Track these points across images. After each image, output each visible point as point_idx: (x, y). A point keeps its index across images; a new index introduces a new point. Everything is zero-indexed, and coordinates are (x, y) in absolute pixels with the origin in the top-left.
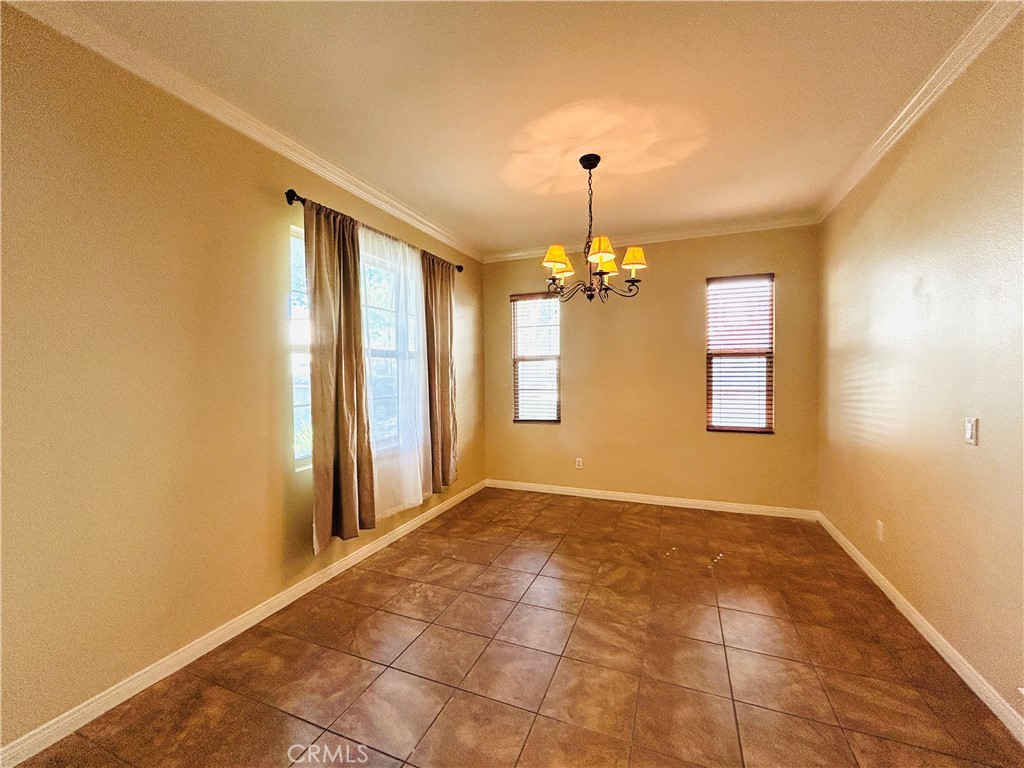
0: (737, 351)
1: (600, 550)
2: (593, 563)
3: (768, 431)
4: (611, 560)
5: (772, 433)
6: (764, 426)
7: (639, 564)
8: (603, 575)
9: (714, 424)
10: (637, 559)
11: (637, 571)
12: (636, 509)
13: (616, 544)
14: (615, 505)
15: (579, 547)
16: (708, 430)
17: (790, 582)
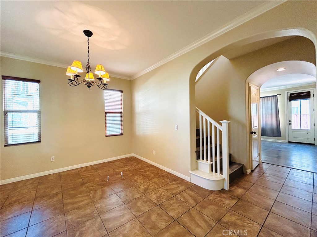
0: (113, 112)
1: (83, 189)
2: (86, 195)
3: (121, 134)
4: (92, 190)
5: (123, 135)
6: (120, 133)
7: (102, 186)
8: (94, 197)
9: (107, 134)
10: (100, 185)
11: (104, 189)
12: (84, 169)
13: (88, 184)
14: (74, 171)
15: (73, 192)
16: (106, 136)
17: (142, 172)
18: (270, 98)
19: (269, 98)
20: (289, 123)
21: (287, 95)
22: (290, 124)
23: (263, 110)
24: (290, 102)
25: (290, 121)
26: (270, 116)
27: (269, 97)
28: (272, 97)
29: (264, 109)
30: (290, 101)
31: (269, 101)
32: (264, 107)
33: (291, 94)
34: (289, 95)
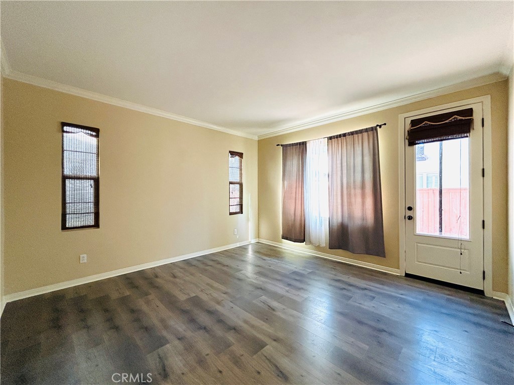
18: (360, 135)
19: (356, 136)
20: (409, 213)
21: (402, 126)
22: (410, 218)
23: (342, 174)
24: (411, 148)
25: (410, 209)
26: (359, 191)
27: (357, 132)
28: (365, 134)
29: (345, 171)
30: (412, 143)
31: (356, 145)
32: (345, 164)
33: (413, 123)
34: (408, 127)
